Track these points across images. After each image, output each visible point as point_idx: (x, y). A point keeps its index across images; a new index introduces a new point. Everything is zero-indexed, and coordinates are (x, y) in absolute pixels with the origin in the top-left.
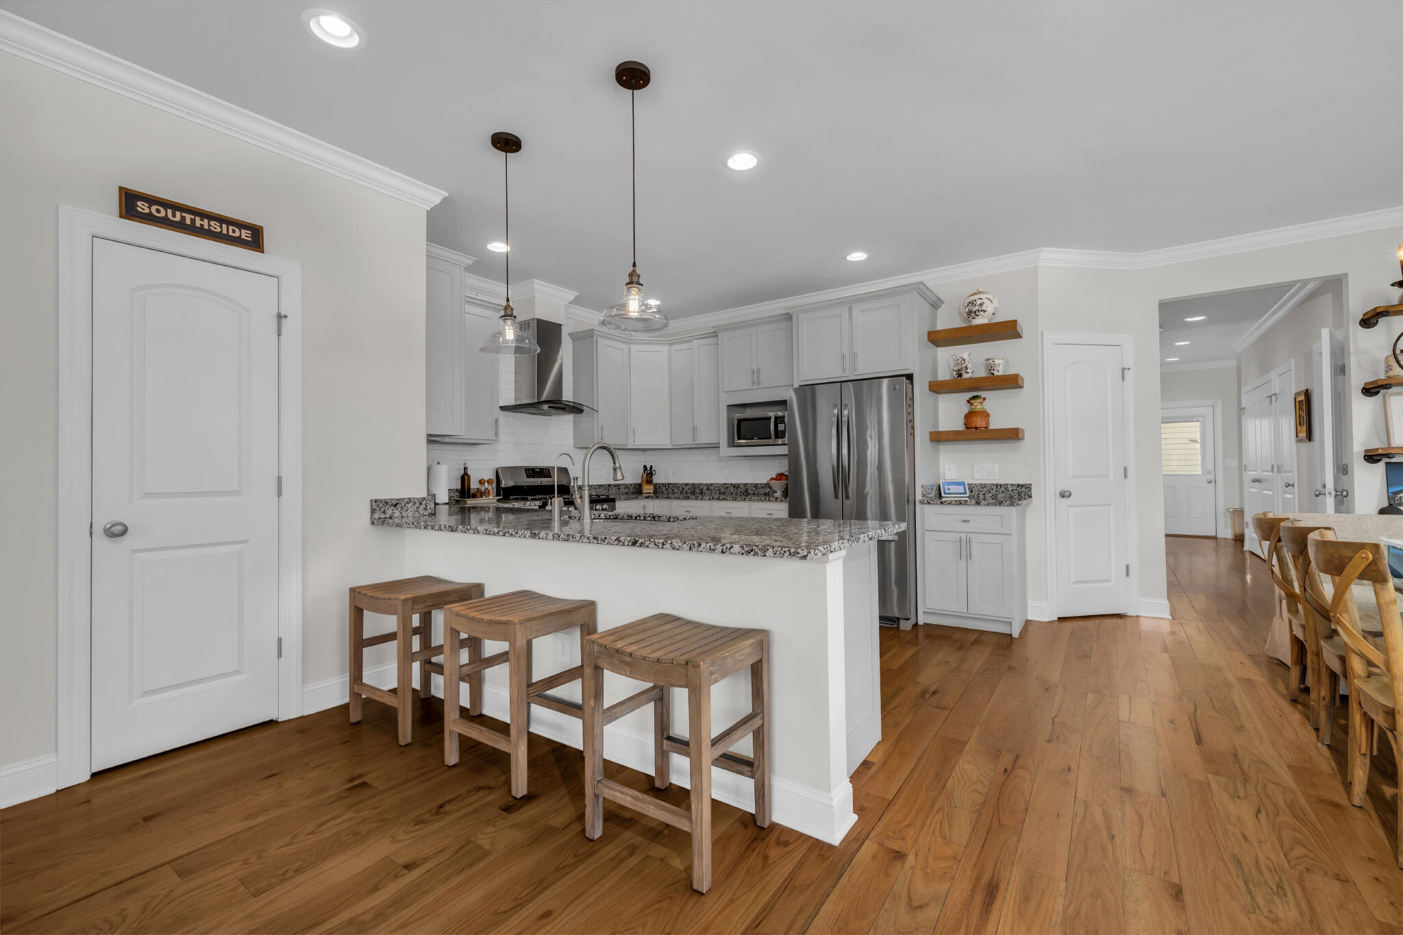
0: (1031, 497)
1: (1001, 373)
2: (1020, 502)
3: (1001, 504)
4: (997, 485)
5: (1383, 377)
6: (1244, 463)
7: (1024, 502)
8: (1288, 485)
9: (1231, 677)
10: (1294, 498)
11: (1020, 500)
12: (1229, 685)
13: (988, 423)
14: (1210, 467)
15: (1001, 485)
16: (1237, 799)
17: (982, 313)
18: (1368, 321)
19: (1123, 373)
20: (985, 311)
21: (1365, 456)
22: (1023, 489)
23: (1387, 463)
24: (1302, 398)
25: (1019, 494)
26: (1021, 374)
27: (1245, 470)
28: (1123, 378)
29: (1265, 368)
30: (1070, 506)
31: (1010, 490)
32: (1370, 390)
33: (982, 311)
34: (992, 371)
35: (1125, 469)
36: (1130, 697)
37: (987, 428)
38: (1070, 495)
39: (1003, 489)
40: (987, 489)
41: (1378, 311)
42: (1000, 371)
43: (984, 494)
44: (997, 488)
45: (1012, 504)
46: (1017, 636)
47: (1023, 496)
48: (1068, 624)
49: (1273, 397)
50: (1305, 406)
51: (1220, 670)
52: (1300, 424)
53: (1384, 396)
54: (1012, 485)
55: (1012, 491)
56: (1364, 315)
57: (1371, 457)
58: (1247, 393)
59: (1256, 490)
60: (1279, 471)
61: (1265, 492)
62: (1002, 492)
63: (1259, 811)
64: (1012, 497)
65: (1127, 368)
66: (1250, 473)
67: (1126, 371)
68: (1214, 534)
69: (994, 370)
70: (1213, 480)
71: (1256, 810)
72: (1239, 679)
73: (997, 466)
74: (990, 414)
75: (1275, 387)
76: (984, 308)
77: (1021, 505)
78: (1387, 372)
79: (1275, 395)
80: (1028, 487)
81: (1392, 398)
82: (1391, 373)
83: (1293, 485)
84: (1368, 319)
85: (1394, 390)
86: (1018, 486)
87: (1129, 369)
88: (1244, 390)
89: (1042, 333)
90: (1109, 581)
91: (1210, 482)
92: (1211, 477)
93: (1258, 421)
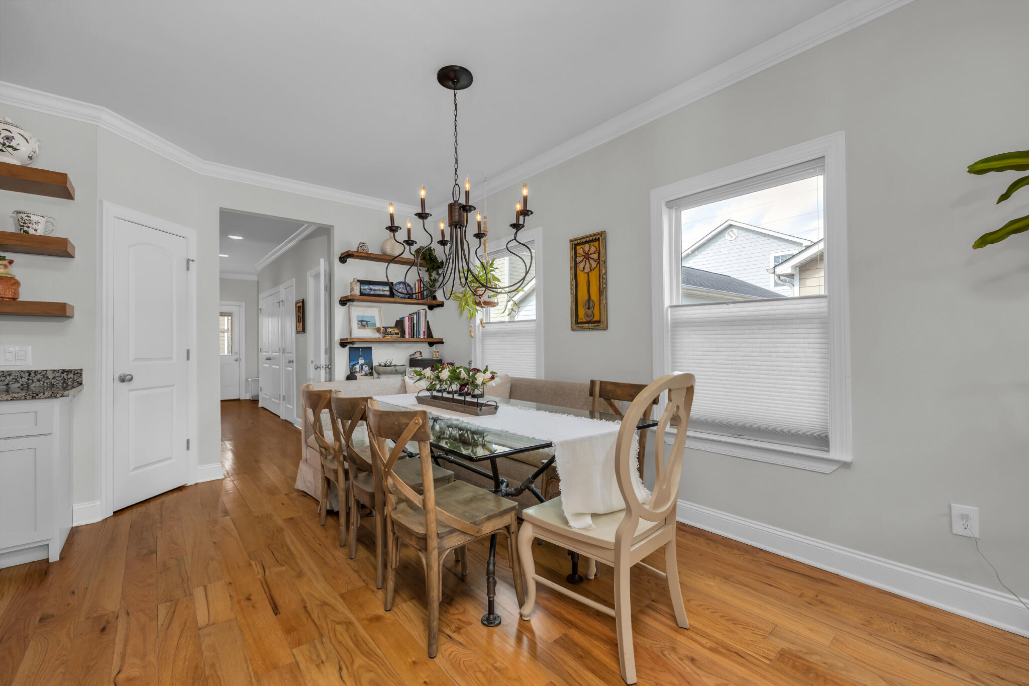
0: (81, 384)
1: (40, 232)
2: (66, 393)
3: (34, 396)
4: (29, 373)
5: (349, 294)
6: (260, 347)
7: (72, 392)
8: (290, 362)
9: (280, 522)
10: (293, 370)
11: (65, 389)
12: (280, 530)
13: (16, 293)
14: (236, 349)
15: (36, 372)
16: (322, 665)
17: (10, 150)
18: (343, 259)
19: (188, 263)
20: (15, 149)
21: (340, 343)
22: (71, 375)
23: (350, 348)
24: (301, 304)
25: (65, 381)
26: (71, 239)
27: (261, 352)
28: (188, 269)
29: (276, 281)
30: (130, 390)
31: (51, 377)
32: (344, 302)
33: (9, 146)
34: (25, 228)
35: (188, 352)
36: (205, 587)
37: (14, 299)
38: (131, 379)
39: (39, 377)
40: (11, 377)
41: (349, 253)
42: (39, 229)
43: (7, 385)
44: (29, 375)
45: (53, 396)
46: (57, 558)
47: (70, 383)
48: (127, 516)
49: (281, 303)
50: (301, 309)
51: (269, 517)
52: (299, 322)
53: (349, 306)
54: (54, 371)
55: (54, 378)
56: (342, 254)
57: (343, 344)
58: (263, 299)
59: (267, 365)
60: (284, 352)
61: (274, 366)
62: (38, 380)
63: (340, 669)
64: (53, 385)
65: (192, 259)
66: (264, 353)
67: (191, 263)
68: (239, 398)
69: (28, 227)
70: (239, 359)
71: (338, 668)
72: (286, 520)
73: (30, 348)
74: (21, 282)
75: (282, 297)
76: (13, 143)
77: (67, 396)
78: (351, 291)
79: (282, 301)
80: (78, 373)
81: (352, 308)
82: (353, 293)
83: (293, 362)
84: (343, 257)
85: (355, 303)
86: (64, 371)
87: (193, 261)
88: (261, 296)
89: (101, 202)
90: (170, 458)
91: (236, 361)
92: (237, 357)
93: (270, 319)
